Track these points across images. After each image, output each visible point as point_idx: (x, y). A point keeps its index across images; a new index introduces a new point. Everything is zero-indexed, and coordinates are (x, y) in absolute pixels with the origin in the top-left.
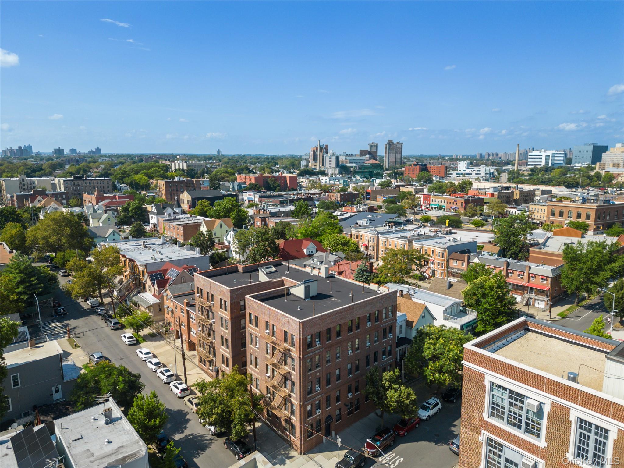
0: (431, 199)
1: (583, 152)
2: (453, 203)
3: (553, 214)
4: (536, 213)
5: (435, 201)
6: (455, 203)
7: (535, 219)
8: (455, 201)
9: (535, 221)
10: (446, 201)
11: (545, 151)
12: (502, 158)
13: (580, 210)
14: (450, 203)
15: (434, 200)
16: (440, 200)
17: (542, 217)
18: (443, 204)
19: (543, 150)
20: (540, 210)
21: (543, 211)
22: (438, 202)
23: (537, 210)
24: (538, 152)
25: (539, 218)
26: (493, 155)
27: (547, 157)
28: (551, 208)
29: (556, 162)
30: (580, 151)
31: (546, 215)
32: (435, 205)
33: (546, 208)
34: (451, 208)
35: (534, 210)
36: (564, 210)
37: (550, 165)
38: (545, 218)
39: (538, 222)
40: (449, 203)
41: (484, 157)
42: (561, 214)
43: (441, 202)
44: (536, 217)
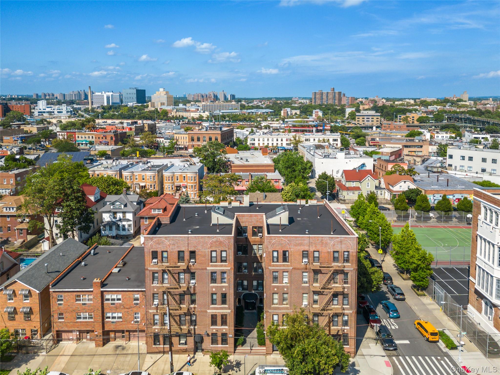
0: (77, 136)
1: (130, 94)
2: (102, 138)
3: (193, 140)
4: (180, 141)
5: (82, 138)
6: (104, 138)
7: (179, 145)
8: (104, 136)
9: (180, 146)
10: (94, 136)
11: (105, 93)
12: (58, 98)
13: (211, 135)
14: (99, 138)
15: (80, 136)
16: (87, 136)
17: (185, 143)
18: (91, 139)
19: (103, 92)
20: (182, 138)
21: (185, 138)
22: (85, 138)
23: (180, 138)
24: (100, 94)
25: (182, 143)
26: (49, 95)
27: (108, 98)
28: (191, 135)
29: (114, 101)
30: (127, 94)
31: (187, 141)
32: (83, 141)
33: (187, 136)
34: (100, 142)
35: (178, 138)
36: (201, 136)
37: (111, 104)
38: (188, 144)
39: (183, 147)
40: (97, 138)
41: (41, 97)
42: (198, 140)
43: (89, 138)
44: (180, 143)
